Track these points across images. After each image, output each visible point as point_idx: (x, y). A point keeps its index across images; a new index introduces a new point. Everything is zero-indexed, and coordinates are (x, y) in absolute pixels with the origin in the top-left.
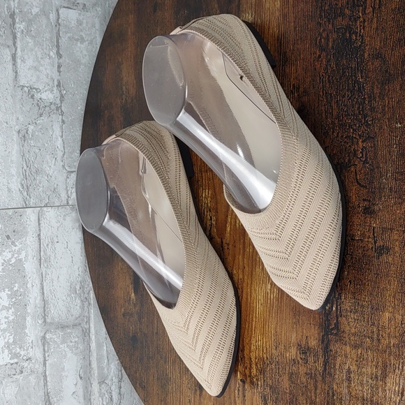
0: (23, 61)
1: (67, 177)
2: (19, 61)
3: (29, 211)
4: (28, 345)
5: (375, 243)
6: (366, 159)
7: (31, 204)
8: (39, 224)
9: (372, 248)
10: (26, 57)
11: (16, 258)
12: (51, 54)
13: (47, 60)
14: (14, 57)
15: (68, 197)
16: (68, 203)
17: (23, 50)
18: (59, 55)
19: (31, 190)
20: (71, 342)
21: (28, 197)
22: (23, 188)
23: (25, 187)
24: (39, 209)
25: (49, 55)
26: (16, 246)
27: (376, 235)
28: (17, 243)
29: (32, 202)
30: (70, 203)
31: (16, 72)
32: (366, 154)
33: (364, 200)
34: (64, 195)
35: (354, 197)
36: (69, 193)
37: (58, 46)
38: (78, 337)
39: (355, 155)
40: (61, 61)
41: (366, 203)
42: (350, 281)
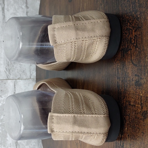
0: (8, 10)
1: (31, 65)
2: (6, 10)
3: (9, 81)
4: (8, 145)
5: (142, 108)
6: (137, 45)
7: (11, 78)
8: (15, 88)
9: (140, 112)
10: (9, 8)
11: (2, 103)
12: (23, 7)
13: (21, 10)
14: (3, 9)
15: (31, 75)
16: (30, 78)
17: (8, 5)
18: (27, 7)
19: (11, 71)
20: (31, 145)
21: (9, 75)
22: (7, 70)
23: (8, 70)
24: (15, 80)
25: (22, 7)
26: (2, 98)
27: (142, 102)
28: (3, 96)
29: (11, 77)
30: (32, 77)
31: (4, 16)
32: (137, 41)
33: (136, 75)
34: (28, 74)
35: (130, 73)
36: (32, 73)
37: (26, 3)
38: (35, 143)
39: (131, 42)
40: (28, 10)
41: (137, 78)
42: (128, 135)
